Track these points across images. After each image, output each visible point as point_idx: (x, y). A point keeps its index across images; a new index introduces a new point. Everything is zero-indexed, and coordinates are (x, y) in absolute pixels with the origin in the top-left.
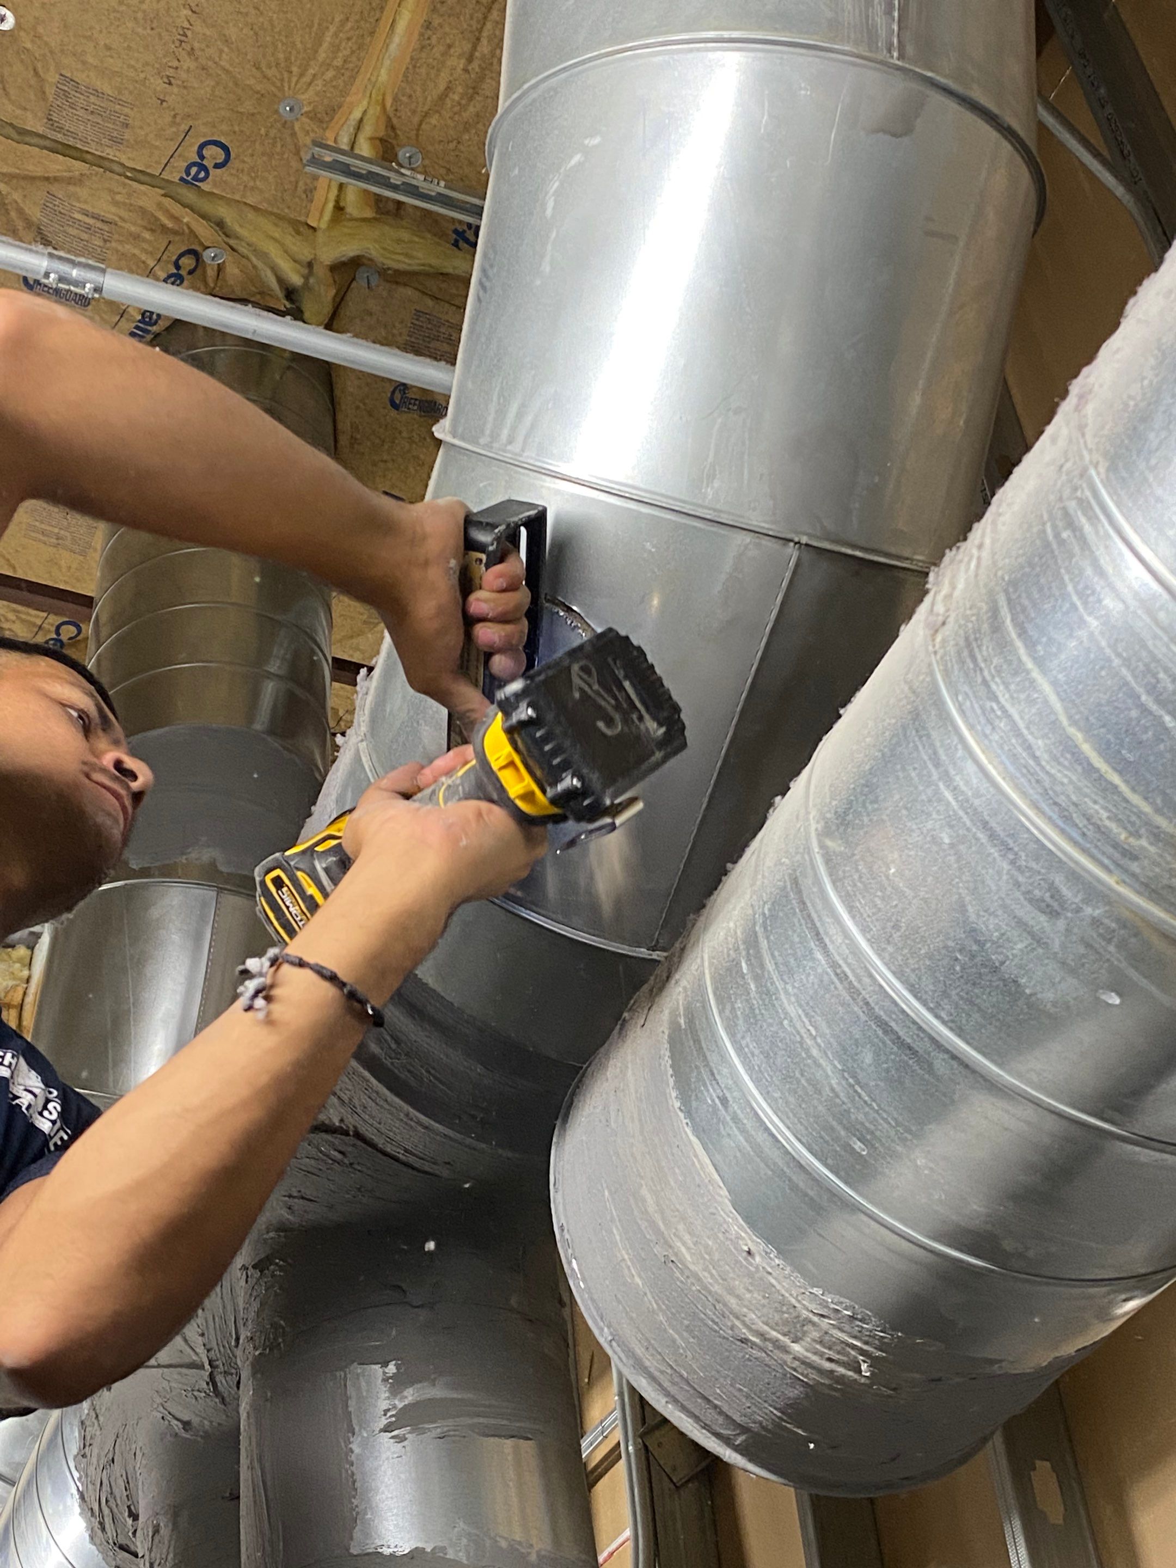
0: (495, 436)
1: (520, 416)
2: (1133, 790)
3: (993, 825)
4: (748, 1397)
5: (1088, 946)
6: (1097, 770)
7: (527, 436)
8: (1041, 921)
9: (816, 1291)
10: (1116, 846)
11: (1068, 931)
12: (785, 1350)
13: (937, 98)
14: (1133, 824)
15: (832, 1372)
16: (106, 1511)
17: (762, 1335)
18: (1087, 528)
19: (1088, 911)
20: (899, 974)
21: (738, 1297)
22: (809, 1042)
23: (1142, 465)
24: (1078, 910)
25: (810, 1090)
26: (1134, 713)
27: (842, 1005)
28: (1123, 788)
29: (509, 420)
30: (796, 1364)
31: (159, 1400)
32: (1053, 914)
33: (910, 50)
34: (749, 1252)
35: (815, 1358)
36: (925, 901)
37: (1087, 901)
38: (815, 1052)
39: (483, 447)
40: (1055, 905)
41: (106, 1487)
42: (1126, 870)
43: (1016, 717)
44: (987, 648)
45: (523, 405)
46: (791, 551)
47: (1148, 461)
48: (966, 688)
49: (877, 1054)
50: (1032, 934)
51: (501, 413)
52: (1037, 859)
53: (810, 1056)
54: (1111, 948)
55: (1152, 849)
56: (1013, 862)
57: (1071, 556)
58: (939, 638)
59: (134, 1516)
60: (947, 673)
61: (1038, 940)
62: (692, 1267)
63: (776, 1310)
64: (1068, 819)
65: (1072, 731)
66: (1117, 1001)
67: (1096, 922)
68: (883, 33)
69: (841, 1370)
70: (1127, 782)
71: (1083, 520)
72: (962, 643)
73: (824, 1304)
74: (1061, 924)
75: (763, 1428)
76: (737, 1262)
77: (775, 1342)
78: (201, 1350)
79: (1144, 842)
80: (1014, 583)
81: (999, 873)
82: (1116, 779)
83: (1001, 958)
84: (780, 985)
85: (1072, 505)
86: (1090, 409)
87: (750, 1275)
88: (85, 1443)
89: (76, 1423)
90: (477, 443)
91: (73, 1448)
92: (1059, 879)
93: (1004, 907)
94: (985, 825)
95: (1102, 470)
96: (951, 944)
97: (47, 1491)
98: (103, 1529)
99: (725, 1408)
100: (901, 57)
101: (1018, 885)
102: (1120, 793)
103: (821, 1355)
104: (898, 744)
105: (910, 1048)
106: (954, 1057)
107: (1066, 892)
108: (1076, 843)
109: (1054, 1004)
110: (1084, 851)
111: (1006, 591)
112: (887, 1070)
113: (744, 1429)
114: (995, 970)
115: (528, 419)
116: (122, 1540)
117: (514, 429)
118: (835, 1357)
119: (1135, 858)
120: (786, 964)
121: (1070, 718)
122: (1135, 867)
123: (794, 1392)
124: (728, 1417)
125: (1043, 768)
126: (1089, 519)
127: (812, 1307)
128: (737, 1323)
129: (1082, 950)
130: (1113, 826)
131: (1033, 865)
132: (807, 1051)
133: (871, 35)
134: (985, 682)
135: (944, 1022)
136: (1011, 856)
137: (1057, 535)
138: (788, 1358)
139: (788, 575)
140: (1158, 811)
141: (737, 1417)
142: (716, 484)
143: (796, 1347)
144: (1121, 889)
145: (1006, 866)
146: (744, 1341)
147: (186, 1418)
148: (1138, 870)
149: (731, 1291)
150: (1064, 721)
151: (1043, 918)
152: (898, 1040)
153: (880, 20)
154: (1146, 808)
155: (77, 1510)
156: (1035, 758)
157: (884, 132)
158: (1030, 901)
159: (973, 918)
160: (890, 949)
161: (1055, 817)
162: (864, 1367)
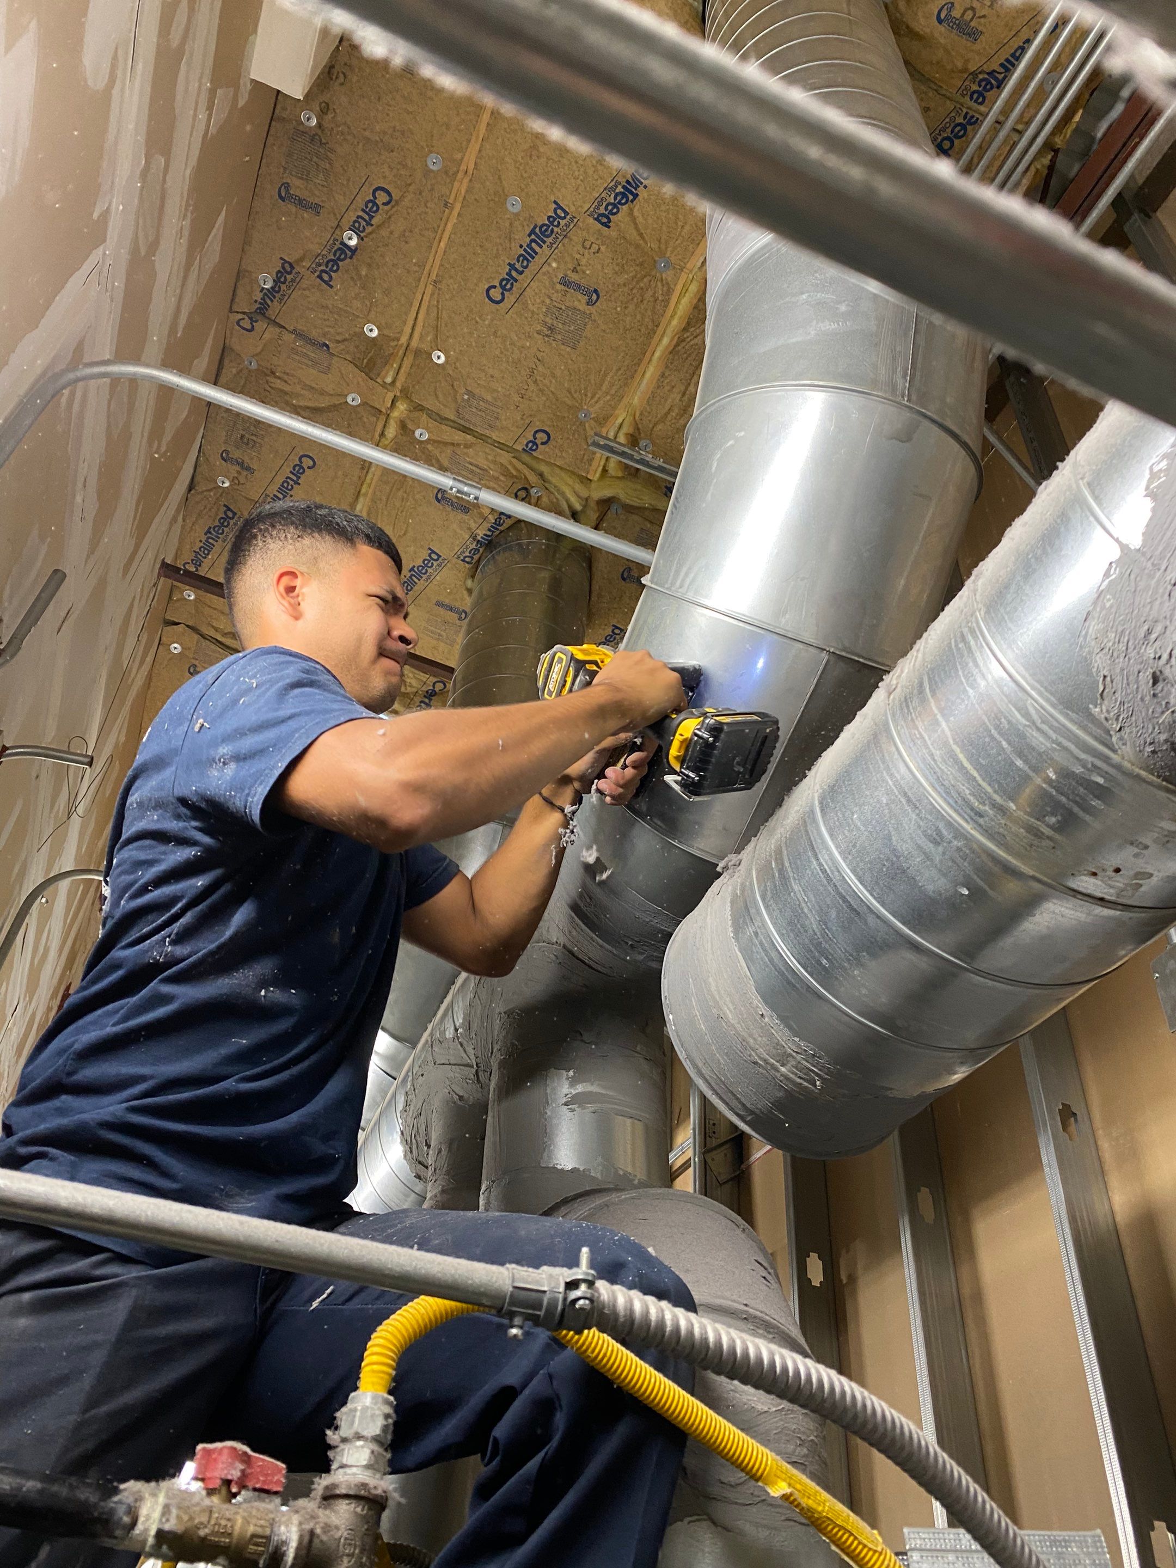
0: (673, 584)
1: (687, 574)
2: (984, 780)
3: (909, 794)
4: (755, 1094)
5: (954, 861)
6: (966, 768)
7: (690, 584)
8: (929, 847)
9: (797, 1039)
10: (972, 809)
11: (944, 853)
12: (777, 1070)
13: (926, 423)
14: (982, 798)
15: (801, 1084)
16: (414, 1141)
17: (765, 1061)
18: (972, 643)
19: (955, 843)
20: (854, 871)
21: (755, 1039)
22: (803, 905)
23: (1002, 610)
24: (950, 842)
25: (802, 930)
26: (987, 740)
27: (823, 886)
28: (979, 778)
29: (682, 574)
30: (782, 1078)
31: (448, 1083)
32: (937, 843)
33: (914, 397)
34: (762, 1015)
35: (792, 1075)
36: (870, 832)
37: (955, 838)
38: (806, 910)
39: (667, 589)
40: (939, 840)
41: (415, 1129)
42: (976, 822)
43: (927, 738)
44: (916, 702)
45: (690, 568)
46: (824, 654)
47: (1005, 609)
48: (903, 723)
49: (838, 913)
50: (924, 853)
51: (677, 572)
52: (931, 814)
53: (803, 912)
54: (966, 864)
55: (991, 812)
56: (918, 815)
57: (962, 656)
58: (892, 697)
59: (429, 1146)
60: (893, 715)
61: (928, 857)
62: (732, 1021)
63: (774, 1048)
64: (948, 793)
65: (955, 747)
66: (967, 893)
67: (959, 849)
68: (900, 387)
69: (806, 1084)
70: (980, 775)
71: (970, 638)
72: (903, 699)
73: (799, 1046)
74: (940, 849)
75: (762, 1113)
76: (756, 1020)
77: (772, 1065)
78: (473, 1057)
79: (987, 808)
80: (932, 670)
81: (910, 820)
82: (975, 774)
83: (908, 865)
84: (791, 874)
85: (965, 630)
86: (980, 583)
87: (762, 1027)
88: (407, 1104)
89: (403, 1092)
90: (663, 587)
91: (400, 1106)
92: (941, 825)
93: (912, 838)
94: (905, 794)
95: (982, 613)
96: (882, 856)
97: (384, 1128)
98: (411, 1152)
99: (743, 1100)
100: (909, 400)
101: (919, 827)
102: (977, 781)
103: (796, 1074)
104: (865, 751)
105: (856, 910)
106: (878, 917)
107: (945, 832)
108: (951, 806)
109: (934, 892)
110: (956, 811)
111: (928, 674)
112: (843, 922)
113: (752, 1112)
114: (904, 872)
115: (692, 575)
116: (420, 1159)
117: (683, 580)
118: (804, 1076)
119: (981, 816)
120: (795, 863)
121: (954, 740)
122: (981, 821)
123: (780, 1094)
124: (743, 1105)
125: (938, 766)
126: (974, 638)
127: (793, 1047)
128: (753, 1054)
129: (950, 864)
130: (971, 798)
131: (928, 816)
132: (802, 909)
133: (894, 388)
134: (912, 719)
135: (875, 898)
136: (917, 811)
137: (956, 645)
138: (778, 1075)
139: (821, 668)
140: (995, 792)
141: (748, 1105)
142: (787, 616)
143: (783, 1069)
144: (973, 832)
145: (914, 816)
146: (756, 1063)
147: (461, 1094)
148: (982, 823)
149: (751, 1036)
150: (951, 742)
151: (931, 845)
152: (850, 906)
153: (900, 381)
154: (989, 789)
155: (399, 1140)
156: (934, 760)
157: (896, 439)
158: (925, 836)
159: (894, 843)
160: (850, 857)
161: (942, 792)
162: (818, 1083)
